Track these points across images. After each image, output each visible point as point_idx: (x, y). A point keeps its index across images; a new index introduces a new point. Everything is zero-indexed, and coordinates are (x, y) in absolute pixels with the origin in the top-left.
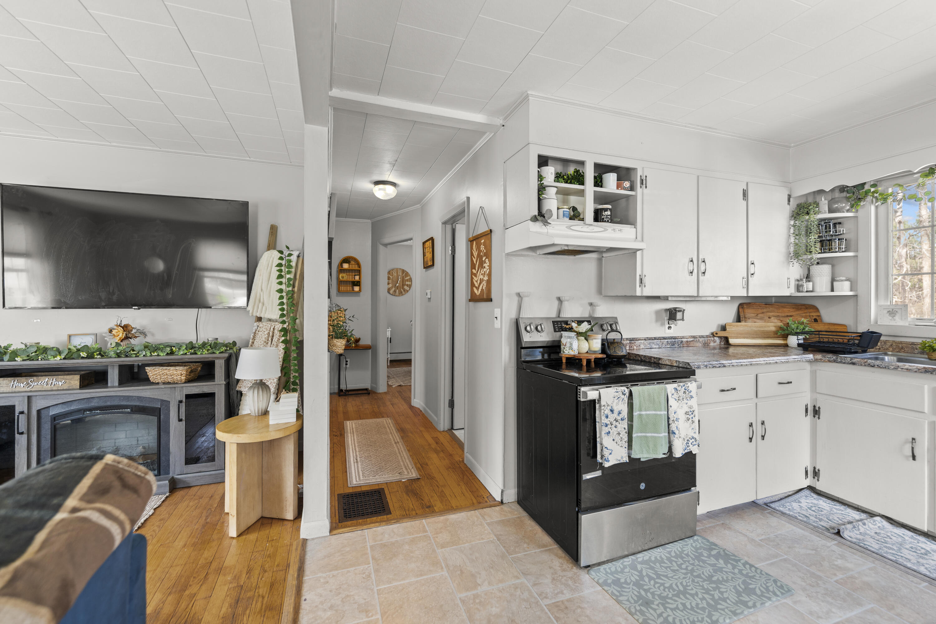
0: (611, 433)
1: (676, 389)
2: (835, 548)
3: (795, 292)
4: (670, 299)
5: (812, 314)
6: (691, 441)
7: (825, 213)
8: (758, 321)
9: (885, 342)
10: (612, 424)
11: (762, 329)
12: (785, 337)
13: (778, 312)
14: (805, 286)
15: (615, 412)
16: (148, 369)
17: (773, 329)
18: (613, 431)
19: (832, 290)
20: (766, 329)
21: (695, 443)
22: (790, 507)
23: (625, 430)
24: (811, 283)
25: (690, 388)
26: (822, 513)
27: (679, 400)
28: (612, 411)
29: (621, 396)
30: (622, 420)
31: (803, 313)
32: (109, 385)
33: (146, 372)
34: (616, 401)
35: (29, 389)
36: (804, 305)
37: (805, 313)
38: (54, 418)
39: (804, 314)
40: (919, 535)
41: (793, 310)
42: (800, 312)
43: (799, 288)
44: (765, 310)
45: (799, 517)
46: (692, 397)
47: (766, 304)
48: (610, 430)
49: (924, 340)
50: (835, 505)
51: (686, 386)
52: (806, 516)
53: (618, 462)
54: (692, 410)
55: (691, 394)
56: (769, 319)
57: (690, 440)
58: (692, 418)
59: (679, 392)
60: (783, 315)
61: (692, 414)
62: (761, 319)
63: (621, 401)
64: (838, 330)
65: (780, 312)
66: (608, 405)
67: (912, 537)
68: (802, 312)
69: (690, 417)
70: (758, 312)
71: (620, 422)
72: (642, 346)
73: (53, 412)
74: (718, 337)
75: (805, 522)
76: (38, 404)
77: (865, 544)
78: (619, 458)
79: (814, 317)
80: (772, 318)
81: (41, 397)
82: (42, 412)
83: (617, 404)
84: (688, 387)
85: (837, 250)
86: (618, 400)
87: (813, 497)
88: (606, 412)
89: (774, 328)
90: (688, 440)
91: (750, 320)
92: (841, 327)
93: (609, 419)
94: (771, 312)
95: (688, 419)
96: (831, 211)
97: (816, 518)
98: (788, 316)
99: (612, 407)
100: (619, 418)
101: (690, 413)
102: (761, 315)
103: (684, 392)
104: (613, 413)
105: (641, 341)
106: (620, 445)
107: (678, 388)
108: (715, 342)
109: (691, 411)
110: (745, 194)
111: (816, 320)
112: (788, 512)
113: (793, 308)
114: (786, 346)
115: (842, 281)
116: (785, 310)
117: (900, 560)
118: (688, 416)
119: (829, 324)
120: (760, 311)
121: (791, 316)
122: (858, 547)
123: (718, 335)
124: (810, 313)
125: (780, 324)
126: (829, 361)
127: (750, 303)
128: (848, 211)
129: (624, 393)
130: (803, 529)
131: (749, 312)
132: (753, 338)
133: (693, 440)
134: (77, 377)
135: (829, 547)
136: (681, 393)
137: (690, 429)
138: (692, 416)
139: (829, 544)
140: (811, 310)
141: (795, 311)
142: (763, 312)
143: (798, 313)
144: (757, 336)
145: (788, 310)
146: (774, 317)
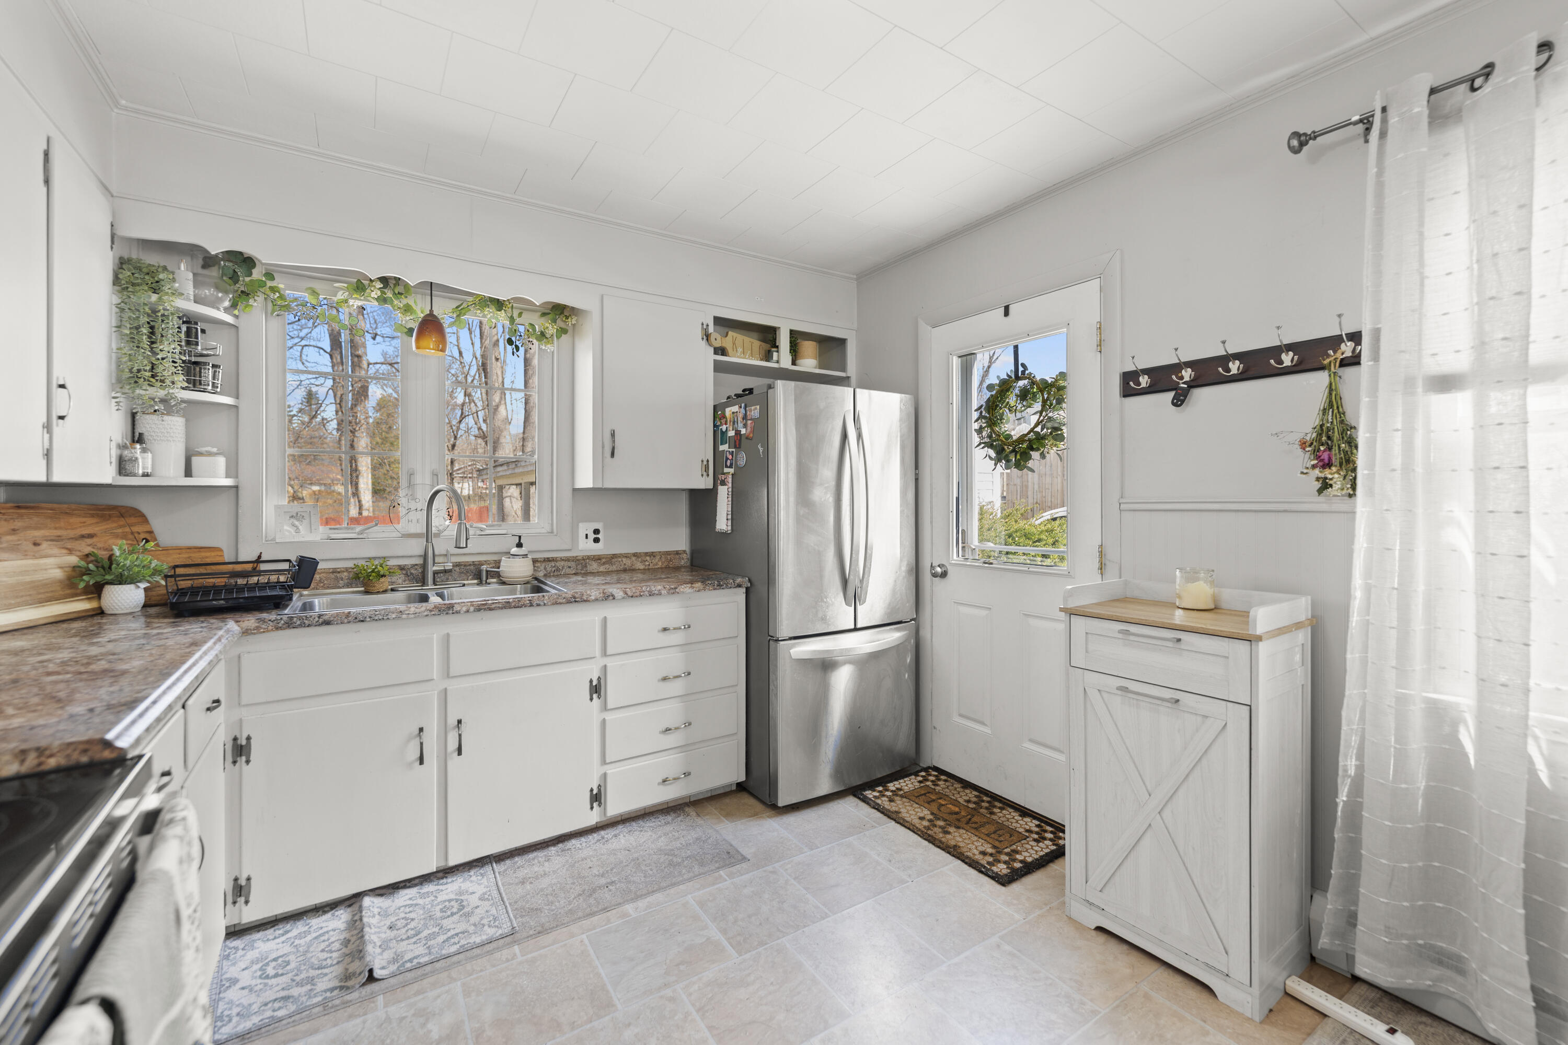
2: (396, 1011)
5: (135, 529)
7: (189, 299)
9: (326, 571)
11: (28, 578)
12: (96, 590)
13: (56, 528)
14: (140, 461)
17: (58, 574)
19: (188, 473)
20: (39, 576)
22: (235, 1011)
24: (150, 455)
26: (293, 965)
31: (116, 528)
36: (115, 508)
37: (121, 527)
39: (120, 531)
40: (421, 884)
41: (94, 520)
42: (110, 525)
43: (123, 466)
44: (18, 524)
45: (280, 1014)
47: (19, 507)
49: (356, 562)
50: (287, 932)
52: (286, 998)
56: (37, 548)
60: (71, 533)
62: (15, 549)
64: (208, 561)
65: (60, 528)
67: (423, 896)
68: (115, 525)
75: (299, 1012)
77: (411, 961)
79: (141, 535)
80: (45, 545)
85: (210, 388)
87: (236, 949)
89: (58, 571)
92: (213, 554)
94: (36, 528)
96: (197, 299)
97: (299, 984)
98: (83, 537)
102: (10, 538)
112: (247, 1025)
113: (92, 516)
114: (100, 612)
115: (210, 454)
116: (73, 520)
117: (463, 942)
119: (189, 548)
121: (91, 536)
122: (409, 975)
124: (130, 525)
125: (73, 560)
126: (277, 628)
130: (316, 1031)
132: (10, 607)
135: (388, 1019)
139: (381, 1014)
140: (129, 519)
141: (97, 523)
142: (14, 530)
143: (106, 527)
144: (19, 600)
145: (84, 520)
146: (47, 540)
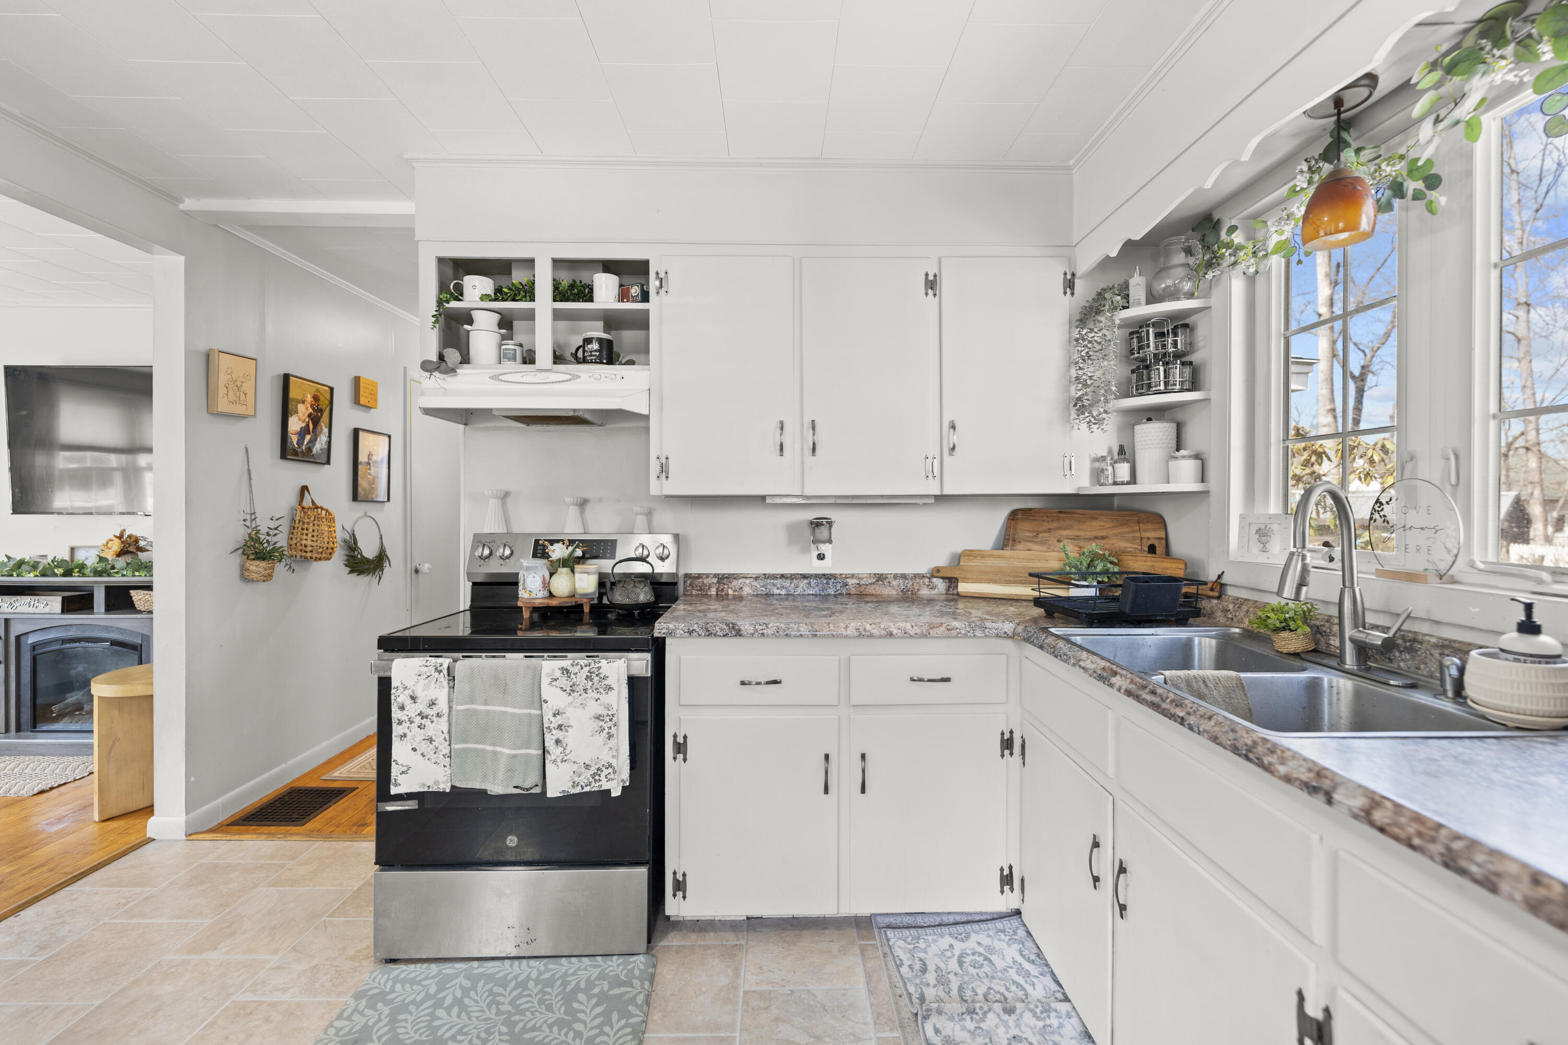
0: (409, 737)
1: (564, 671)
3: (1093, 484)
4: (768, 501)
5: (1148, 534)
6: (606, 772)
7: (1139, 304)
8: (1035, 547)
10: (412, 722)
11: (1033, 565)
13: (1079, 530)
15: (419, 701)
16: (133, 593)
17: (1055, 564)
18: (412, 733)
19: (1169, 480)
21: (612, 776)
23: (444, 736)
25: (604, 672)
27: (573, 691)
28: (413, 698)
29: (433, 673)
30: (438, 715)
31: (1129, 532)
32: (95, 610)
33: (132, 597)
34: (422, 682)
35: (12, 611)
36: (1138, 513)
37: (1133, 531)
38: (34, 647)
39: (1132, 535)
41: (1112, 524)
42: (1126, 529)
44: (1055, 525)
45: (905, 970)
46: (610, 688)
47: (1060, 512)
48: (407, 731)
51: (592, 665)
52: (925, 971)
53: (426, 789)
54: (610, 713)
55: (606, 682)
56: (1057, 544)
57: (603, 769)
58: (610, 728)
59: (572, 676)
60: (1089, 534)
61: (611, 720)
62: (1043, 543)
63: (433, 682)
65: (1082, 530)
66: (406, 688)
68: (1129, 528)
69: (606, 726)
70: (1041, 529)
71: (434, 718)
72: (747, 591)
73: (32, 639)
74: (943, 578)
76: (15, 630)
78: (430, 783)
79: (1150, 542)
80: (1065, 542)
81: (19, 621)
82: (23, 638)
83: (426, 687)
84: (600, 668)
85: (1162, 387)
86: (427, 681)
88: (400, 700)
89: (1057, 562)
90: (598, 769)
91: (1020, 546)
93: (405, 712)
94: (1065, 529)
95: (602, 730)
96: (1152, 298)
97: (942, 978)
98: (1096, 538)
99: (413, 691)
100: (432, 712)
101: (607, 719)
102: (1044, 534)
103: (587, 678)
104: (415, 703)
105: (744, 580)
106: (433, 761)
107: (571, 669)
108: (933, 588)
109: (608, 715)
110: (931, 284)
111: (1152, 549)
113: (1113, 521)
115: (1184, 457)
116: (1096, 524)
118: (602, 723)
120: (1046, 526)
121: (1103, 538)
123: (940, 574)
124: (1145, 530)
127: (1030, 510)
128: (1190, 295)
129: (439, 669)
131: (1025, 528)
132: (1008, 582)
133: (610, 770)
134: (58, 599)
136: (581, 679)
137: (607, 748)
138: (610, 724)
140: (1149, 526)
141: (1114, 527)
142: (1050, 529)
143: (1122, 530)
144: (1016, 579)
145: (1103, 524)
146: (1068, 539)
